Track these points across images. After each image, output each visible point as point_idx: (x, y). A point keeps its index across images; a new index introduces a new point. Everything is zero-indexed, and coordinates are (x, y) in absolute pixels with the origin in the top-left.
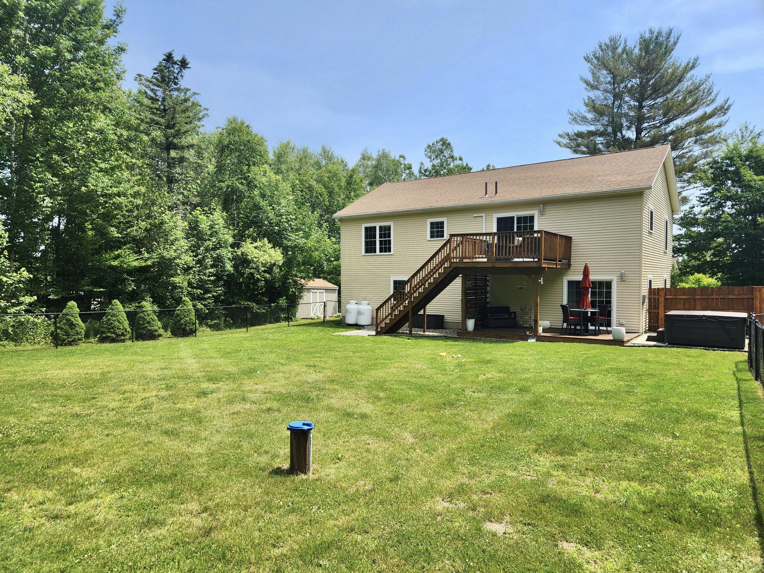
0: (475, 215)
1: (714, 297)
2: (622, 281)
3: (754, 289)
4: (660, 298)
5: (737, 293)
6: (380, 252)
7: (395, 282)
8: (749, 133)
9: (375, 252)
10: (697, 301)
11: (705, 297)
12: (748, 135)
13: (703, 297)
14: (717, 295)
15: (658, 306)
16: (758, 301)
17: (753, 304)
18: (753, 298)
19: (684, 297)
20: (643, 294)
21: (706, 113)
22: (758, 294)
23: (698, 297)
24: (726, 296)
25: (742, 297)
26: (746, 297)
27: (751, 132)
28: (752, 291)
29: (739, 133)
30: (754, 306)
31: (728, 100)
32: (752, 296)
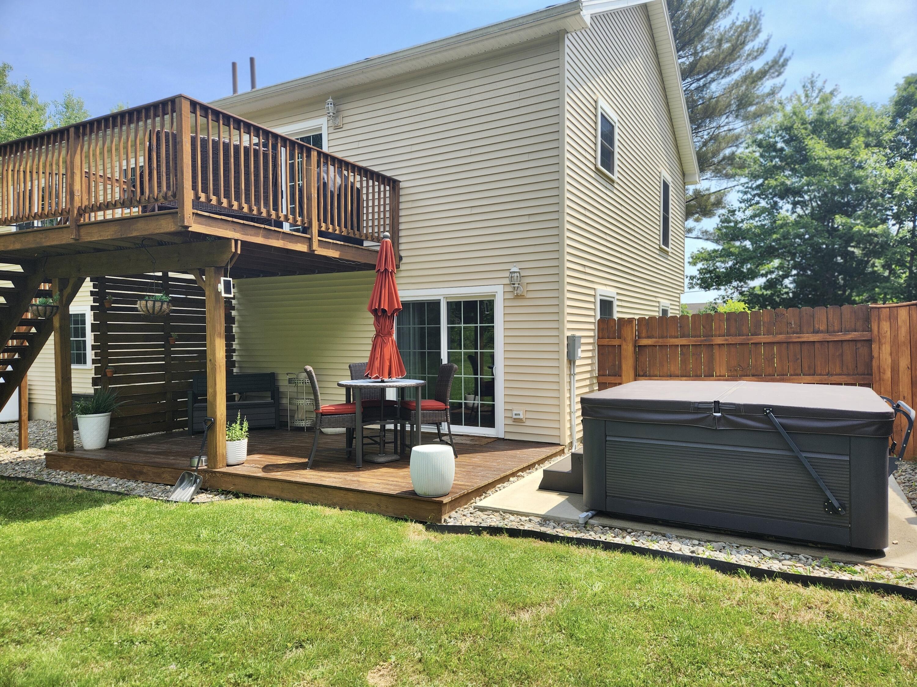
1: (763, 338)
2: (518, 297)
3: (874, 314)
4: (624, 346)
5: (823, 327)
8: (817, 91)
10: (716, 351)
12: (815, 95)
13: (732, 340)
14: (769, 332)
15: (620, 367)
16: (886, 349)
17: (871, 357)
18: (869, 342)
19: (683, 341)
20: (569, 334)
21: (752, 71)
22: (885, 326)
23: (719, 340)
24: (795, 338)
25: (840, 337)
26: (849, 337)
27: (820, 91)
28: (867, 320)
29: (801, 92)
30: (875, 363)
31: (784, 50)
32: (866, 335)
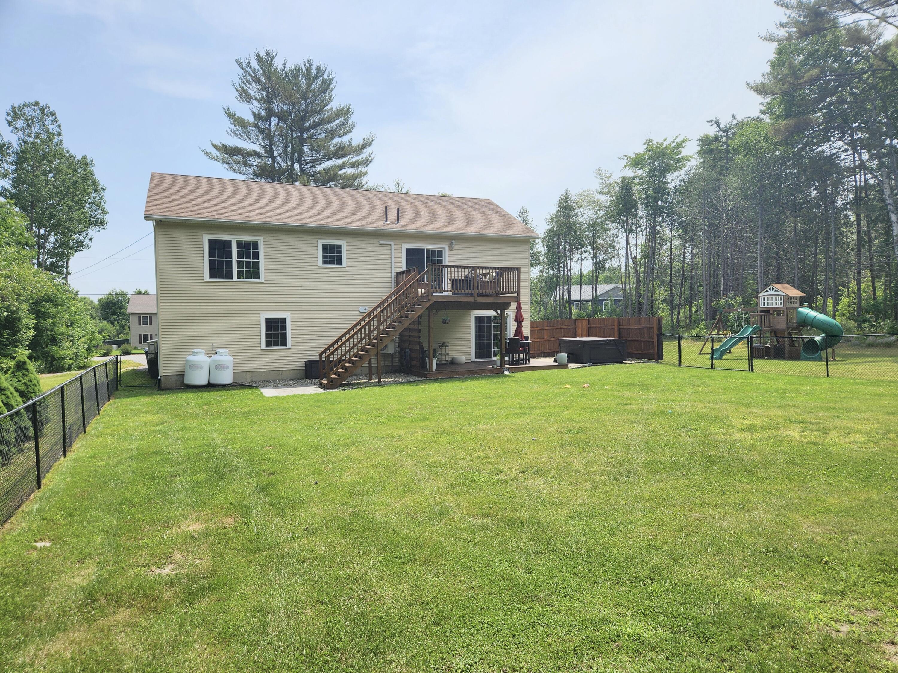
0: (382, 242)
6: (239, 278)
7: (268, 321)
9: (232, 278)
11: (551, 328)
16: (580, 330)
19: (538, 328)
23: (546, 328)
